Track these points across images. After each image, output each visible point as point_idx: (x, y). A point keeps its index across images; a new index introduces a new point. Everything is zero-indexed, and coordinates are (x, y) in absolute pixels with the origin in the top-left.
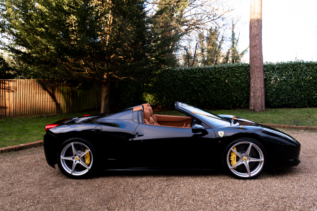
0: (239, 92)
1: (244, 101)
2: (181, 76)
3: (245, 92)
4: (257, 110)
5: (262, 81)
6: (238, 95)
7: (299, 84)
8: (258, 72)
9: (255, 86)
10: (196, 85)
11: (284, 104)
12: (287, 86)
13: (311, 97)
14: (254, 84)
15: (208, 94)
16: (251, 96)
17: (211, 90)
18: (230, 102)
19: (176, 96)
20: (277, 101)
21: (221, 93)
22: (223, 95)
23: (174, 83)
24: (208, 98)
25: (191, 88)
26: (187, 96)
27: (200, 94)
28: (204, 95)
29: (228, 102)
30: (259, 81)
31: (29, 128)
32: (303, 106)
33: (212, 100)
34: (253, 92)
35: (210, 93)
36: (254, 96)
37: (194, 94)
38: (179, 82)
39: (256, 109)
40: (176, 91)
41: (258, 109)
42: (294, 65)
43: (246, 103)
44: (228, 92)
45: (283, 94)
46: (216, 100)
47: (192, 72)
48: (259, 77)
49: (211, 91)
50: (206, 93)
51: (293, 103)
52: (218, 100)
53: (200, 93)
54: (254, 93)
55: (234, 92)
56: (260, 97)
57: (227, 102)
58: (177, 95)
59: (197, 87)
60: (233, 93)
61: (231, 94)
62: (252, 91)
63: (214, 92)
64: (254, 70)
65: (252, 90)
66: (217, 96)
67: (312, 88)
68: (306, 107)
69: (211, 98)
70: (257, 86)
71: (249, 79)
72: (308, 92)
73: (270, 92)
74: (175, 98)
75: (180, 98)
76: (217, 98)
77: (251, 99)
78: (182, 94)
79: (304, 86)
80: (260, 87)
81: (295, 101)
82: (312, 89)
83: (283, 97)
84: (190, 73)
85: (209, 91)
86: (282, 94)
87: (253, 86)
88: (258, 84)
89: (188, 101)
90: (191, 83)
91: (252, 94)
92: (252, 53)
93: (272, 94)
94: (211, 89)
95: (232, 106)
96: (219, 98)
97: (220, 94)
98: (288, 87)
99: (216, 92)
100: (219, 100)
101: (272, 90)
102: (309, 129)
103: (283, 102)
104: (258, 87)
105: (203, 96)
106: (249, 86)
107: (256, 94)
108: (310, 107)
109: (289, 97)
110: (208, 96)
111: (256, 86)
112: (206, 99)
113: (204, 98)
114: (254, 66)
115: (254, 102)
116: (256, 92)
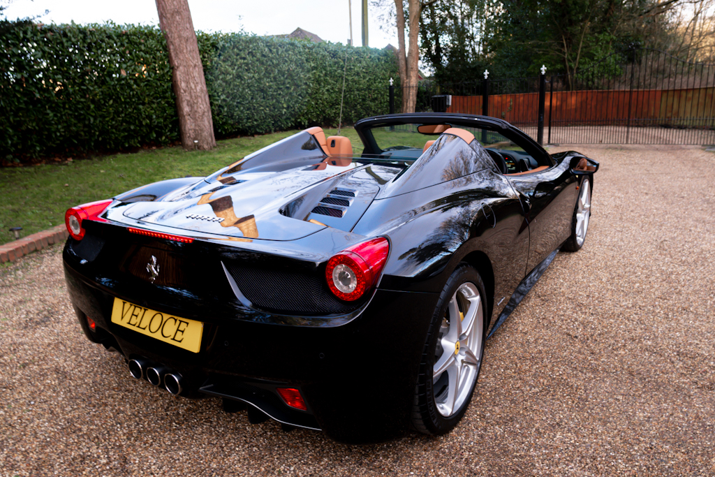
0: (155, 103)
1: (167, 126)
3: (167, 102)
4: (206, 147)
6: (153, 111)
7: (261, 84)
8: (191, 54)
9: (191, 87)
11: (241, 127)
12: (244, 89)
13: (278, 110)
14: (187, 82)
15: (76, 111)
16: (185, 113)
17: (83, 100)
18: (134, 130)
20: (229, 122)
21: (111, 106)
22: (116, 112)
24: (76, 122)
26: (8, 119)
27: (52, 111)
28: (62, 116)
29: (131, 131)
30: (197, 75)
32: (266, 129)
33: (86, 129)
34: (188, 101)
36: (193, 113)
37: (33, 114)
39: (203, 143)
42: (247, 42)
43: (172, 131)
45: (239, 105)
46: (98, 127)
48: (195, 66)
49: (82, 102)
51: (253, 126)
52: (103, 127)
54: (191, 105)
55: (143, 104)
56: (206, 114)
57: (127, 132)
60: (141, 107)
61: (135, 108)
62: (184, 99)
63: (92, 106)
64: (179, 45)
65: (185, 97)
66: (101, 116)
69: (86, 122)
70: (195, 86)
71: (171, 71)
72: (274, 101)
73: (216, 103)
76: (100, 121)
77: (185, 121)
79: (270, 89)
80: (202, 91)
81: (256, 120)
83: (239, 113)
85: (79, 102)
86: (237, 106)
87: (184, 88)
88: (197, 83)
91: (186, 109)
93: (220, 106)
95: (139, 142)
96: (107, 121)
97: (107, 110)
98: (247, 90)
99: (97, 106)
101: (219, 96)
104: (198, 88)
106: (174, 88)
107: (195, 107)
108: (275, 131)
109: (248, 112)
110: (76, 117)
111: (193, 87)
112: (69, 126)
113: (65, 125)
114: (180, 37)
115: (195, 126)
116: (194, 103)
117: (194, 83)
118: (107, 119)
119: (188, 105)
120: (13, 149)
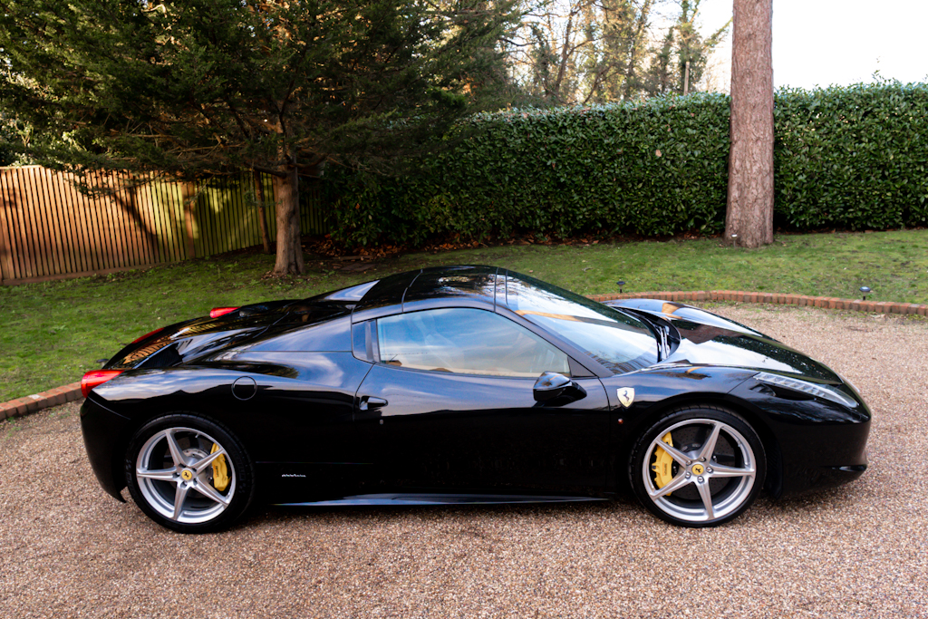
0: (696, 186)
1: (711, 213)
2: (519, 141)
3: (715, 186)
4: (749, 243)
5: (768, 151)
6: (691, 196)
7: (881, 157)
8: (756, 125)
9: (746, 167)
10: (564, 166)
11: (832, 219)
12: (843, 166)
13: (912, 196)
14: (743, 161)
15: (602, 195)
16: (732, 199)
17: (610, 184)
18: (667, 216)
19: (504, 204)
20: (811, 211)
21: (640, 190)
22: (645, 196)
23: (496, 162)
24: (602, 205)
25: (548, 176)
26: (539, 201)
27: (578, 195)
28: (588, 199)
29: (663, 217)
30: (758, 151)
31: (62, 328)
32: (886, 223)
33: (613, 213)
34: (739, 185)
35: (607, 193)
36: (742, 198)
37: (560, 197)
38: (512, 158)
39: (746, 238)
40: (504, 188)
41: (752, 240)
42: (868, 96)
43: (716, 219)
44: (661, 187)
45: (830, 189)
46: (625, 212)
47: (551, 125)
48: (758, 139)
49: (608, 186)
50: (596, 192)
51: (856, 218)
52: (630, 212)
53: (576, 191)
54: (740, 189)
55: (681, 187)
56: (759, 201)
57: (658, 218)
58: (505, 199)
59: (568, 174)
60: (678, 190)
61: (669, 192)
62: (734, 182)
63: (619, 189)
64: (743, 115)
65: (736, 178)
66: (628, 200)
67: (918, 169)
68: (896, 227)
69: (611, 206)
70: (751, 166)
71: (729, 146)
72: (906, 182)
73: (788, 185)
74: (500, 209)
75: (516, 209)
76: (627, 206)
77: (731, 209)
78: (521, 196)
79: (896, 164)
80: (760, 171)
81: (863, 210)
82: (920, 172)
83: (829, 199)
84: (544, 131)
85: (604, 186)
86: (825, 191)
87: (738, 168)
88: (755, 162)
89: (539, 216)
90: (549, 163)
91: (734, 193)
92: (738, 60)
93: (795, 190)
94: (610, 181)
95: (672, 231)
96: (635, 206)
97: (635, 194)
98: (847, 167)
99: (625, 189)
100: (636, 211)
101: (796, 178)
102: (899, 313)
103: (828, 212)
104: (755, 169)
105: (587, 201)
106: (727, 167)
107: (746, 193)
108: (909, 227)
109: (847, 198)
110: (602, 201)
111: (748, 167)
112: (594, 210)
113: (590, 208)
114: (745, 104)
115: (741, 216)
116: (745, 187)
117: (750, 162)
118: (634, 203)
119: (738, 189)
120: (543, 229)
